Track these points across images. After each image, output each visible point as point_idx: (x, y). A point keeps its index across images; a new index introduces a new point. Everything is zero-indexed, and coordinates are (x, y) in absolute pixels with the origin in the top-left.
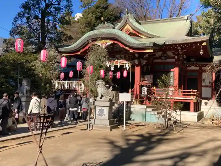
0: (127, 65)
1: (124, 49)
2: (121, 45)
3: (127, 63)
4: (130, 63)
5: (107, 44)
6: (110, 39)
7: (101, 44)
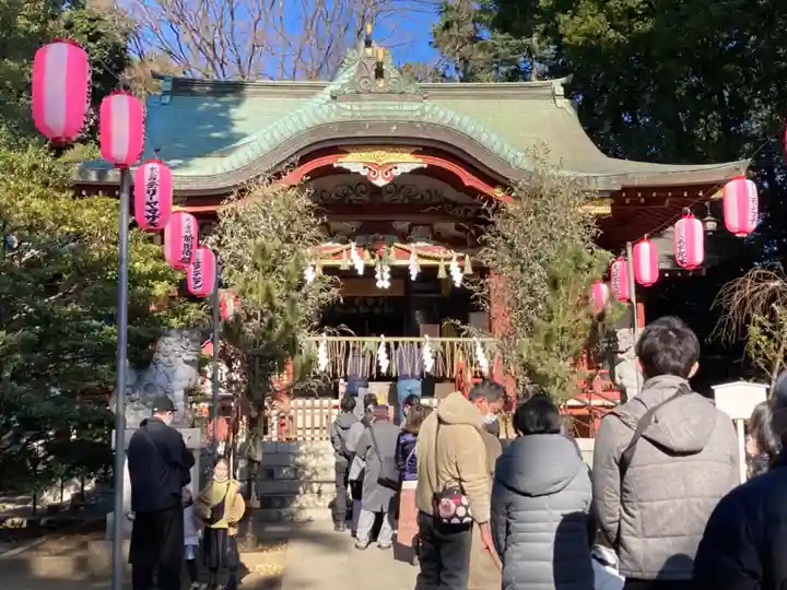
0: (454, 266)
1: (431, 197)
2: (469, 180)
3: (455, 258)
4: (467, 257)
5: (396, 168)
6: (413, 150)
7: (365, 167)
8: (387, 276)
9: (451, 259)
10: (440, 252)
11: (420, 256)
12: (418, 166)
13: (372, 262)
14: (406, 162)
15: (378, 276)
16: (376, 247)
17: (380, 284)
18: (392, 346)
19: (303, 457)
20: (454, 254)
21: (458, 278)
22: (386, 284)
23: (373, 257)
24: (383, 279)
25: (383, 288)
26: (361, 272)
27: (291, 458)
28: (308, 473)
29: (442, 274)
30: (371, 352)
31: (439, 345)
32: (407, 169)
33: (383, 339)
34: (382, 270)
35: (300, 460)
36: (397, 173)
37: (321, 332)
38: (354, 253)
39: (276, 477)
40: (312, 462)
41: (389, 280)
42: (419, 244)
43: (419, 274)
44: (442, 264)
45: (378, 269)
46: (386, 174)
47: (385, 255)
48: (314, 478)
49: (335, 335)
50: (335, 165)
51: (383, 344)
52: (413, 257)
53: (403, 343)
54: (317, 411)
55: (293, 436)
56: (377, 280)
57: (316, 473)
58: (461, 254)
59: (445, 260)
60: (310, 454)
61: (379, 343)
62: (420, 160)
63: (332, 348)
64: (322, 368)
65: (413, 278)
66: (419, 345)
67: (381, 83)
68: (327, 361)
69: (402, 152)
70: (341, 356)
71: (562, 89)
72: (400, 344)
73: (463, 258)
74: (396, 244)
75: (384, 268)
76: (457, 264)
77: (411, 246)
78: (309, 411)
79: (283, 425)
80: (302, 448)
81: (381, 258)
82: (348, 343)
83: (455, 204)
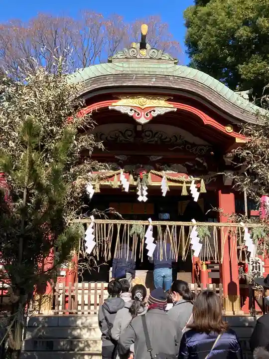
0: (193, 187)
1: (177, 140)
2: (207, 120)
3: (193, 182)
4: (202, 180)
5: (154, 111)
6: (167, 98)
7: (131, 110)
8: (145, 193)
9: (190, 182)
10: (183, 177)
11: (169, 180)
12: (169, 110)
13: (135, 184)
14: (162, 107)
15: (139, 193)
16: (138, 173)
17: (140, 199)
18: (160, 230)
19: (79, 331)
20: (193, 179)
21: (196, 196)
22: (145, 199)
23: (136, 180)
24: (142, 195)
25: (143, 201)
26: (127, 190)
27: (69, 331)
28: (81, 345)
29: (184, 193)
30: (138, 236)
31: (206, 229)
32: (162, 112)
33: (151, 223)
34: (142, 189)
35: (76, 332)
36: (155, 114)
37: (89, 215)
38: (123, 177)
39: (54, 349)
40: (86, 335)
41: (147, 196)
42: (168, 172)
43: (168, 192)
44: (184, 185)
45: (139, 188)
46: (147, 115)
47: (144, 178)
48: (87, 350)
49: (103, 218)
50: (110, 108)
51: (150, 227)
52: (164, 180)
53: (170, 227)
54: (93, 291)
55: (74, 311)
56: (138, 196)
57: (88, 346)
58: (198, 179)
59: (187, 183)
60: (85, 327)
61: (147, 227)
62: (172, 106)
63: (100, 232)
64: (89, 251)
65: (164, 195)
66: (187, 229)
67: (144, 52)
68: (94, 243)
69: (158, 99)
70: (108, 239)
71: (247, 95)
72: (168, 228)
73: (199, 182)
74: (152, 171)
75: (144, 188)
76: (195, 185)
77: (163, 173)
78: (86, 291)
79: (67, 302)
80: (79, 322)
81: (141, 180)
82: (115, 225)
83: (193, 145)
